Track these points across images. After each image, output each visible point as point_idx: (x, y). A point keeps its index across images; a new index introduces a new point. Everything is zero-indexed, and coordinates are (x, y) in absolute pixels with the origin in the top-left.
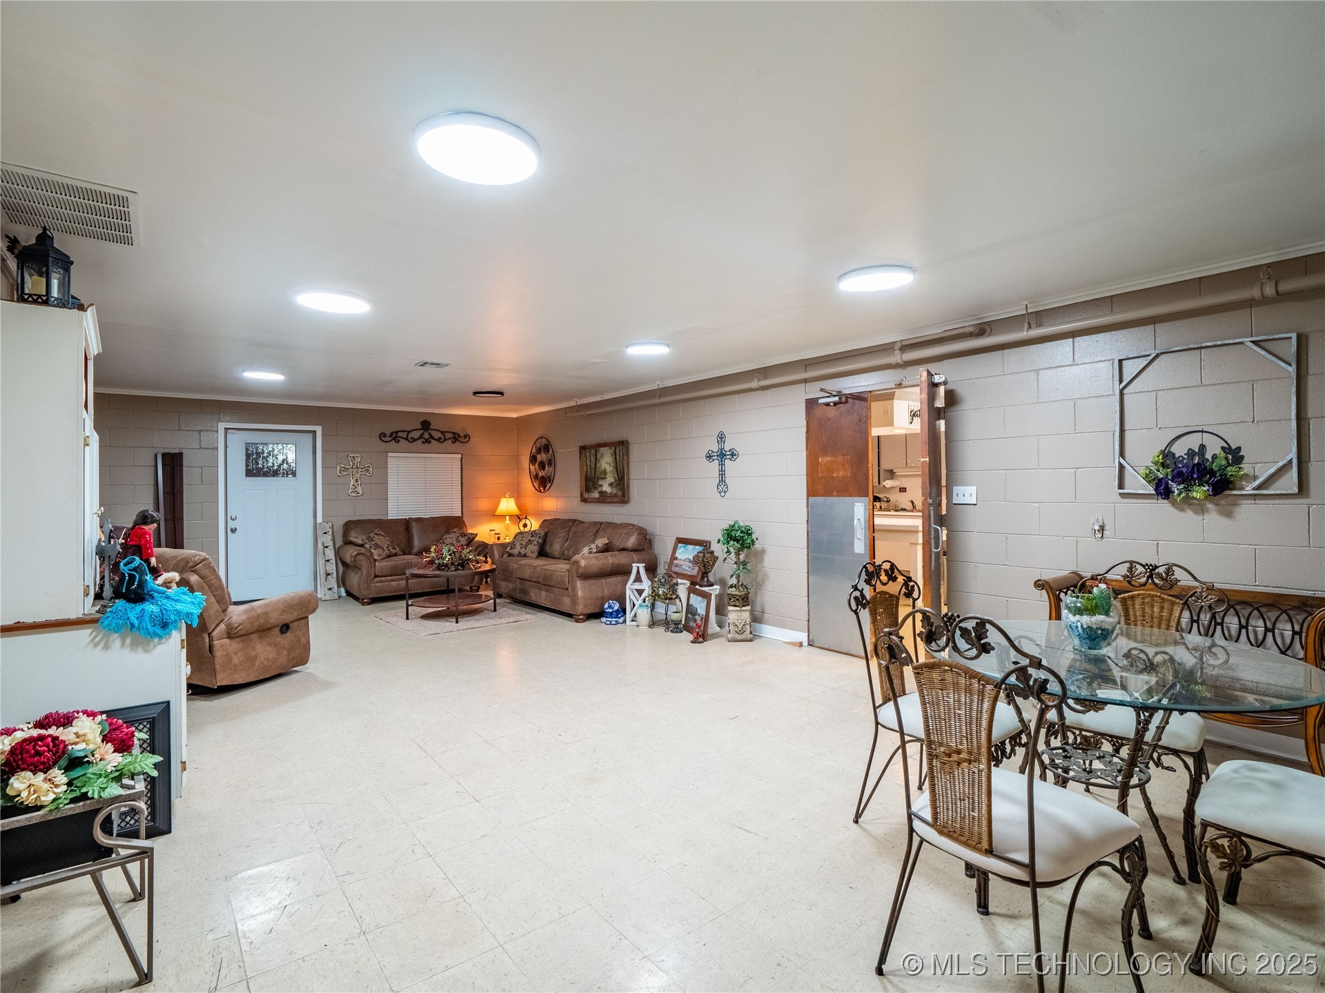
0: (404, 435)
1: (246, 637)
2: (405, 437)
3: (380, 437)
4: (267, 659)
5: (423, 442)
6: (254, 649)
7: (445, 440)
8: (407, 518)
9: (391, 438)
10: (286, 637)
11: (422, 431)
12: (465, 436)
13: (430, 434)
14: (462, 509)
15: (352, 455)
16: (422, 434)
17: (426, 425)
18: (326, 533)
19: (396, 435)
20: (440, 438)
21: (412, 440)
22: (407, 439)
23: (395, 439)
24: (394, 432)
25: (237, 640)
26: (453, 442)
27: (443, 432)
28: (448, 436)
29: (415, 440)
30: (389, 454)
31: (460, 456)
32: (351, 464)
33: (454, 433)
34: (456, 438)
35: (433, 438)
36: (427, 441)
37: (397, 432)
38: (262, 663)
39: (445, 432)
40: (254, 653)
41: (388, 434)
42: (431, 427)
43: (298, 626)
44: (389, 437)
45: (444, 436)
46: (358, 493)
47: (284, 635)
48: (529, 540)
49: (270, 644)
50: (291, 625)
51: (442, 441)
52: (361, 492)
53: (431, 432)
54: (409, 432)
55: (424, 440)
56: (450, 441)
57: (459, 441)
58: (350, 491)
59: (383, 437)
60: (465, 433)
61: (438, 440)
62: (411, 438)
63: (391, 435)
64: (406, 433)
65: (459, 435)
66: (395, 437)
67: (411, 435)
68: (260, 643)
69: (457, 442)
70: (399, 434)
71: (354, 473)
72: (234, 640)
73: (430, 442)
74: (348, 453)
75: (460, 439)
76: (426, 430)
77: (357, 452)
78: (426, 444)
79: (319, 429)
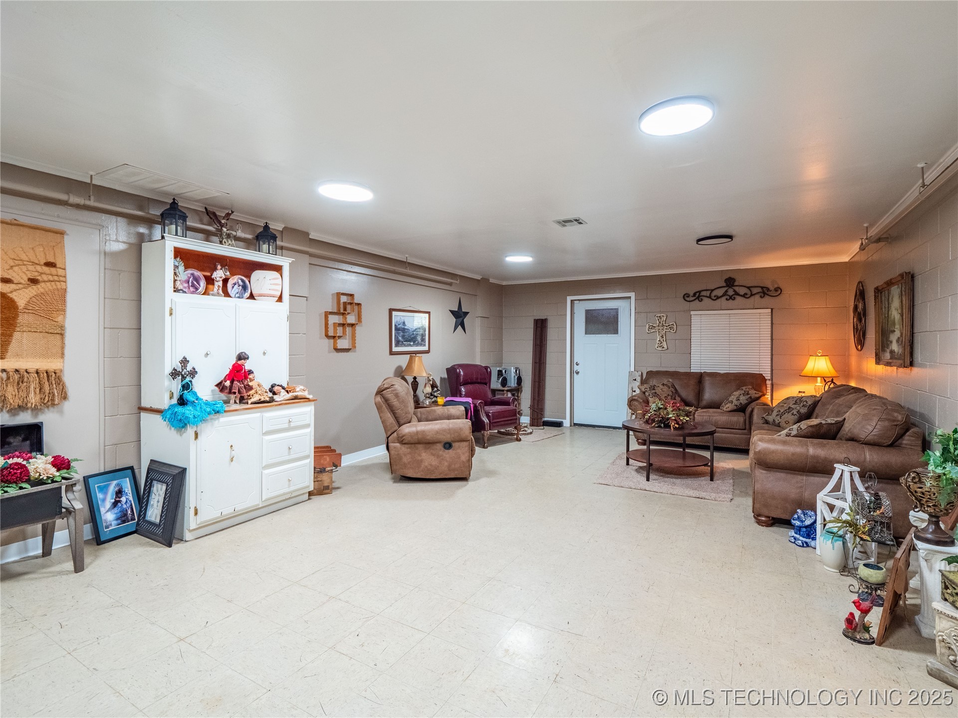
0: (708, 293)
1: (413, 446)
2: (708, 295)
3: (684, 297)
4: (431, 465)
5: (727, 299)
6: (420, 455)
7: (752, 295)
8: (702, 371)
9: (694, 298)
10: (448, 452)
11: (726, 289)
12: (776, 290)
13: (734, 291)
14: (772, 366)
15: (659, 315)
16: (726, 291)
17: (730, 282)
18: (635, 380)
19: (700, 294)
20: (746, 294)
21: (715, 298)
22: (710, 297)
23: (698, 298)
24: (697, 292)
25: (406, 446)
26: (761, 297)
27: (749, 288)
28: (755, 291)
29: (718, 298)
30: (692, 313)
31: (769, 310)
32: (658, 322)
33: (762, 288)
34: (765, 292)
35: (738, 295)
36: (731, 298)
37: (700, 292)
38: (426, 467)
39: (752, 287)
40: (419, 458)
41: (692, 294)
42: (736, 284)
43: (459, 447)
44: (693, 297)
45: (751, 291)
46: (663, 348)
47: (447, 451)
48: (789, 408)
49: (433, 455)
50: (453, 444)
51: (748, 296)
52: (665, 347)
53: (736, 289)
54: (712, 290)
55: (728, 297)
56: (757, 296)
57: (768, 295)
58: (657, 345)
59: (688, 297)
60: (776, 286)
61: (744, 296)
62: (715, 296)
63: (695, 294)
64: (709, 292)
65: (768, 289)
66: (698, 296)
67: (714, 293)
68: (425, 452)
69: (767, 297)
70: (703, 293)
71: (660, 331)
72: (404, 445)
73: (734, 299)
74: (655, 313)
75: (769, 293)
76: (730, 287)
77: (663, 312)
78: (731, 301)
79: (632, 295)
